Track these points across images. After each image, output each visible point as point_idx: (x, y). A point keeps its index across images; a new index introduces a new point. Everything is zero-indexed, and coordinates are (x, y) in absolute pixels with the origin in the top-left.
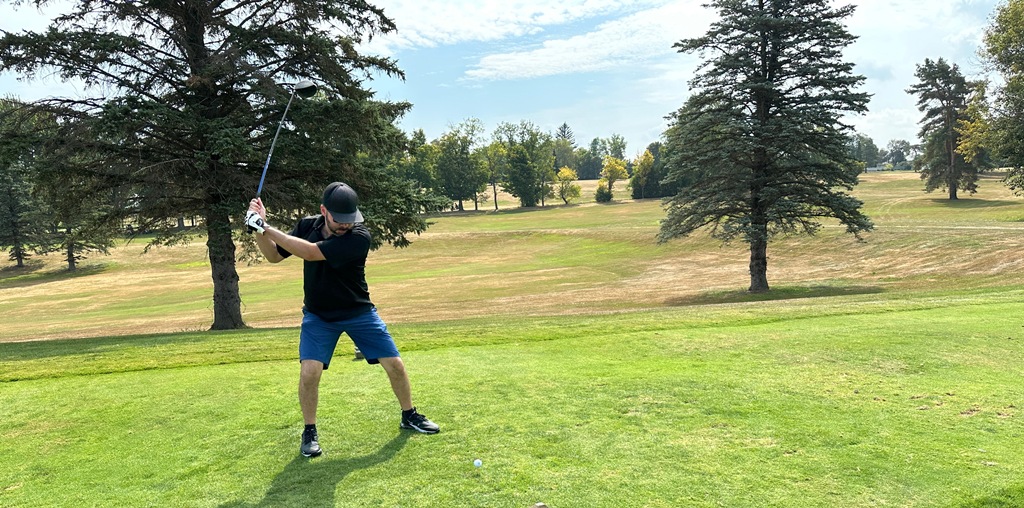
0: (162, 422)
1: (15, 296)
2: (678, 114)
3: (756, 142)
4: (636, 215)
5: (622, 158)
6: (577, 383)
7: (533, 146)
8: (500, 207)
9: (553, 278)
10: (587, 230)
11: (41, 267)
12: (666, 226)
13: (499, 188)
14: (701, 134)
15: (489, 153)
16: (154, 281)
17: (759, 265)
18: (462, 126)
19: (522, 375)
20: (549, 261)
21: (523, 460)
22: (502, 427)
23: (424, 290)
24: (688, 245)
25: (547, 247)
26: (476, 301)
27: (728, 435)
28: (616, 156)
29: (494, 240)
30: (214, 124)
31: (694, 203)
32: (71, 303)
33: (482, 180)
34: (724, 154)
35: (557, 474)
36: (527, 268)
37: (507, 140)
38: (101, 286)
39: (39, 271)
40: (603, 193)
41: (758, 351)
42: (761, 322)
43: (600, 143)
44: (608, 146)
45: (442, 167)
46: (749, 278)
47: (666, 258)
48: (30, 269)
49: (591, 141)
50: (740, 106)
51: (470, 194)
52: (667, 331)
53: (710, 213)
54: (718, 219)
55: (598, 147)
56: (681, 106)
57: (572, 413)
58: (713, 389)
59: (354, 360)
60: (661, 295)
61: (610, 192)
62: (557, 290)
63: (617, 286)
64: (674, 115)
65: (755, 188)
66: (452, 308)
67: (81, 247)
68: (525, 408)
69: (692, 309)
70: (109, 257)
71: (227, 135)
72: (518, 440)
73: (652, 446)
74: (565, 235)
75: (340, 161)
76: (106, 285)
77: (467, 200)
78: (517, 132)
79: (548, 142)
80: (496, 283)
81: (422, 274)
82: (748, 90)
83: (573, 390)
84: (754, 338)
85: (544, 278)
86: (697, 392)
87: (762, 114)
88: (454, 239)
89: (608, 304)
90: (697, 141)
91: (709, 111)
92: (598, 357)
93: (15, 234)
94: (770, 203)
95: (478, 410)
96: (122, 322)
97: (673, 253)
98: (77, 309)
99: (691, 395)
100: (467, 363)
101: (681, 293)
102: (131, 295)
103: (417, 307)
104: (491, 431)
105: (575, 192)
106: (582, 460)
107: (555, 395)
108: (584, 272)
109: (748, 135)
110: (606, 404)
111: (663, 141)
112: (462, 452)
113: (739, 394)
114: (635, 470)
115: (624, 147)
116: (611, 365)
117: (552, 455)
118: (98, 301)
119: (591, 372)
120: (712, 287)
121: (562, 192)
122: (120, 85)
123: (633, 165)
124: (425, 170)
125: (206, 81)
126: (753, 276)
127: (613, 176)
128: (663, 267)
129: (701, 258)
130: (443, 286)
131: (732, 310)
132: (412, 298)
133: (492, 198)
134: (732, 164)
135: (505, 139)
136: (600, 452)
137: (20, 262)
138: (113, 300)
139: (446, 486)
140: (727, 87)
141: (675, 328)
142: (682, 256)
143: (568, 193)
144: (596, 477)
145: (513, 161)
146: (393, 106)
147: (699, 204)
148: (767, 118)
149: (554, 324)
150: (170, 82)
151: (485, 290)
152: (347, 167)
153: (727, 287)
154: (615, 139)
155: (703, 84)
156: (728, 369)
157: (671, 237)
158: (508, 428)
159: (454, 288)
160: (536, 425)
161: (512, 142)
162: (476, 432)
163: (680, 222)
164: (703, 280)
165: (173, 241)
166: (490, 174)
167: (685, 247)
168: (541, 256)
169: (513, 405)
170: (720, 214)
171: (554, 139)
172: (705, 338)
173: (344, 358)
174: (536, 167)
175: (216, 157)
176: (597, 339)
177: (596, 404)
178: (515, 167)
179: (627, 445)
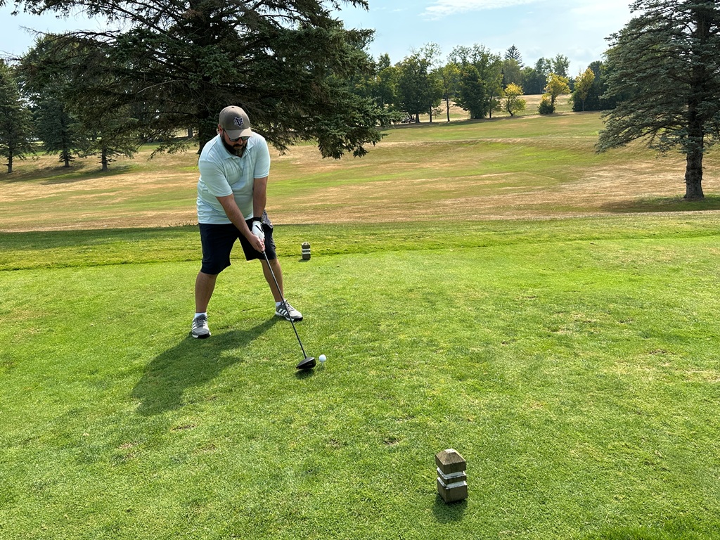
0: (121, 315)
1: (61, 190)
2: (619, 35)
3: (696, 60)
4: (576, 126)
5: (565, 75)
6: (507, 294)
7: (484, 66)
8: (451, 120)
9: (496, 182)
10: (530, 140)
11: (82, 167)
12: (605, 137)
13: (452, 103)
14: (640, 52)
15: (445, 72)
16: (166, 180)
17: (694, 175)
18: (422, 50)
19: (452, 283)
20: (494, 167)
21: (442, 381)
22: (425, 340)
23: (381, 192)
24: (625, 154)
25: (492, 154)
26: (424, 202)
27: (667, 365)
28: (559, 74)
29: (444, 148)
30: (205, 50)
31: (632, 116)
32: (101, 197)
33: (437, 97)
34: (663, 71)
35: (477, 401)
36: (473, 173)
37: (461, 62)
38: (125, 184)
39: (81, 170)
40: (545, 106)
41: (698, 267)
42: (700, 234)
43: (545, 62)
44: (552, 65)
45: (403, 86)
46: (684, 186)
47: (605, 165)
48: (73, 168)
49: (537, 61)
50: (679, 26)
51: (425, 108)
52: (603, 241)
53: (648, 125)
54: (655, 131)
55: (543, 66)
56: (622, 27)
57: (498, 327)
58: (650, 307)
59: (300, 261)
60: (597, 200)
61: (552, 105)
62: (499, 193)
63: (554, 190)
64: (615, 36)
65: (693, 102)
66: (403, 208)
67: (112, 152)
68: (451, 320)
69: (628, 218)
70: (132, 160)
71: (215, 59)
72: (440, 357)
73: (583, 374)
74: (509, 144)
75: (309, 82)
76: (129, 183)
77: (423, 113)
78: (470, 54)
79: (497, 61)
80: (444, 186)
81: (380, 178)
82: (689, 11)
83: (502, 302)
84: (693, 252)
85: (488, 182)
86: (634, 310)
87: (702, 34)
88: (410, 148)
89: (546, 208)
90: (637, 59)
91: (649, 31)
92: (530, 266)
93: (64, 141)
94: (708, 117)
95: (404, 320)
96: (137, 213)
97: (610, 162)
98: (105, 202)
99: (627, 314)
100: (402, 268)
101: (618, 199)
102: (148, 191)
103: (373, 206)
104: (414, 344)
105: (520, 105)
106: (504, 386)
107: (483, 307)
108: (525, 177)
109: (687, 53)
110: (535, 319)
111: (603, 60)
112: (381, 367)
113: (679, 314)
114: (563, 403)
115: (567, 66)
116: (543, 275)
117: (473, 377)
118: (122, 195)
119: (522, 282)
120: (647, 194)
121: (508, 105)
122: (134, 20)
123: (574, 81)
124: (388, 89)
125: (199, 13)
126: (688, 184)
127: (557, 91)
128: (601, 173)
129: (638, 166)
130: (398, 188)
131: (671, 220)
132: (370, 199)
133: (445, 112)
134: (670, 81)
135: (459, 60)
136: (526, 377)
137: (67, 163)
138: (133, 195)
139: (360, 408)
140: (668, 8)
141: (612, 238)
142: (619, 163)
143: (514, 107)
144: (519, 408)
145: (464, 79)
146: (357, 33)
147: (637, 117)
148: (707, 37)
149: (489, 230)
150: (172, 15)
151: (434, 192)
152: (314, 87)
153: (663, 194)
154: (559, 58)
155: (644, 7)
156: (667, 285)
157: (610, 146)
158: (431, 342)
159: (408, 190)
160: (459, 340)
161: (465, 63)
162: (400, 343)
163: (618, 133)
164: (639, 187)
165: (173, 149)
166: (444, 90)
167: (621, 156)
168: (486, 162)
169: (440, 315)
170: (657, 126)
171: (503, 59)
172: (643, 250)
173: (292, 258)
174: (485, 84)
175: (208, 79)
176: (530, 248)
177: (525, 319)
178: (466, 84)
179: (554, 371)
